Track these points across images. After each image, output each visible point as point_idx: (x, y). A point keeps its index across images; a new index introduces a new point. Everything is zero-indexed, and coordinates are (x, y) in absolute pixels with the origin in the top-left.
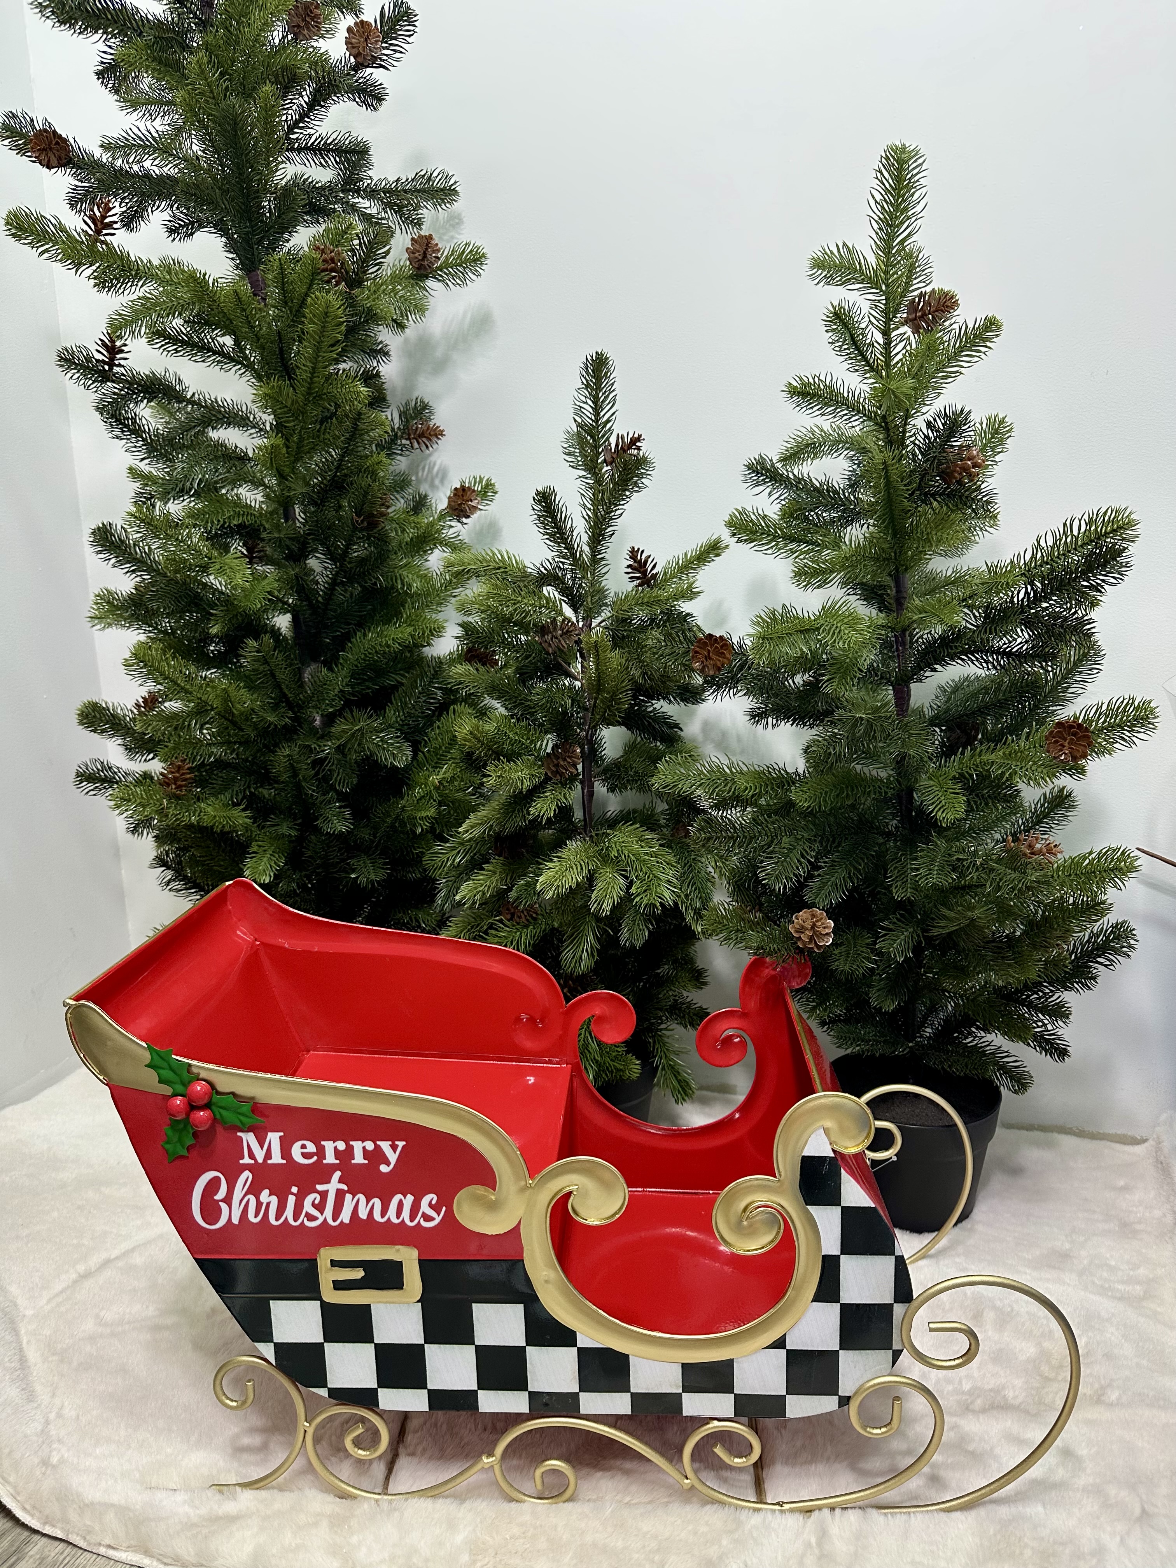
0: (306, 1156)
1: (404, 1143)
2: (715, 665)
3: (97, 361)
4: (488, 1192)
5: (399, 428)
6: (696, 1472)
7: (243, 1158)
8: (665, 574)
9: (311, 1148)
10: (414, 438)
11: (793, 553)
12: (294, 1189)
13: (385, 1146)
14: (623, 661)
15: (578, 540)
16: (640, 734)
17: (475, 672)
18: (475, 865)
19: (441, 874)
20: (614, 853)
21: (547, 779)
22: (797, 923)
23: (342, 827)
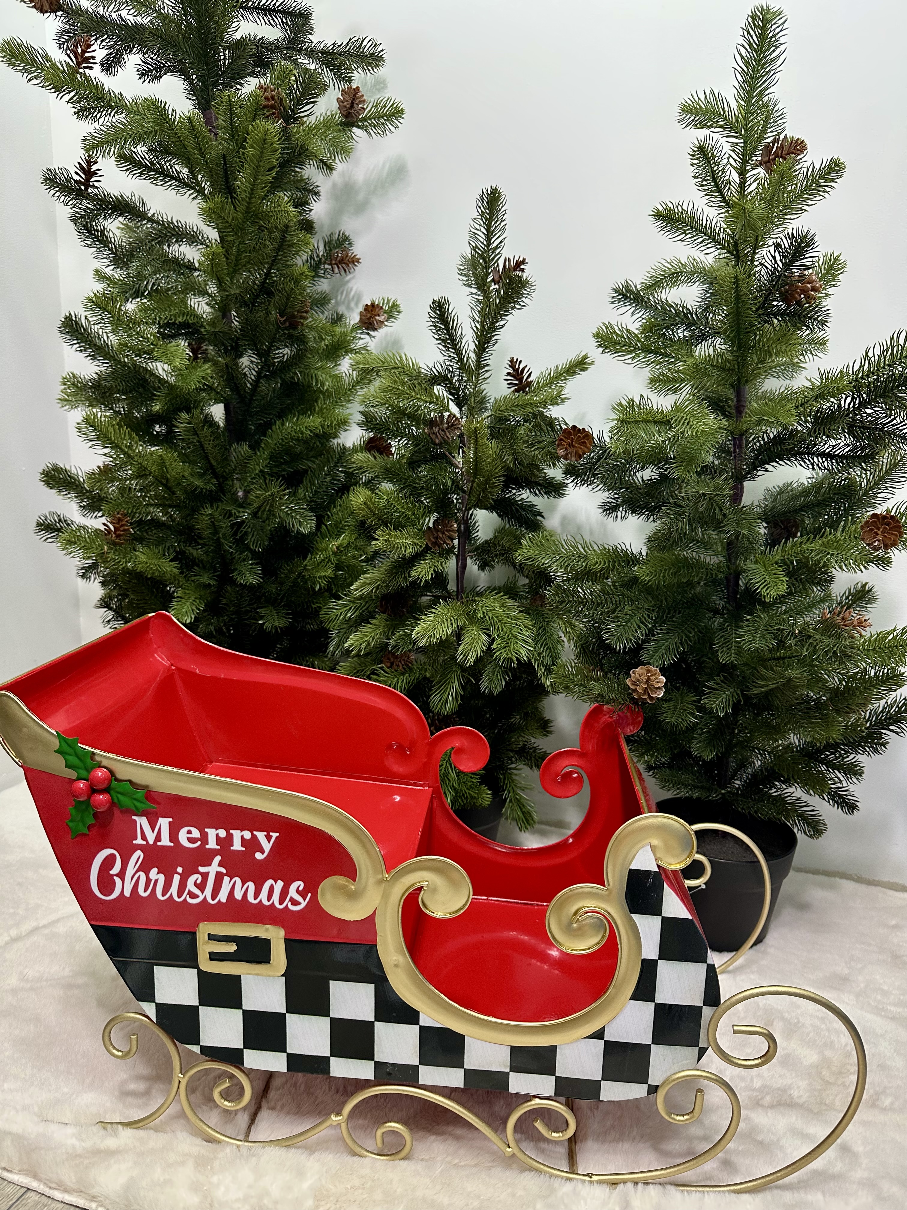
0: (190, 840)
1: (277, 834)
2: (576, 452)
3: (76, 181)
4: (349, 882)
5: (323, 255)
6: (517, 1142)
7: (136, 839)
8: (538, 383)
9: (196, 833)
10: (336, 264)
11: (651, 363)
12: (180, 870)
13: (261, 836)
14: (498, 450)
15: (466, 347)
16: (509, 522)
17: (373, 459)
18: (363, 619)
19: (334, 626)
20: (480, 615)
21: (427, 549)
22: (634, 677)
23: (252, 579)
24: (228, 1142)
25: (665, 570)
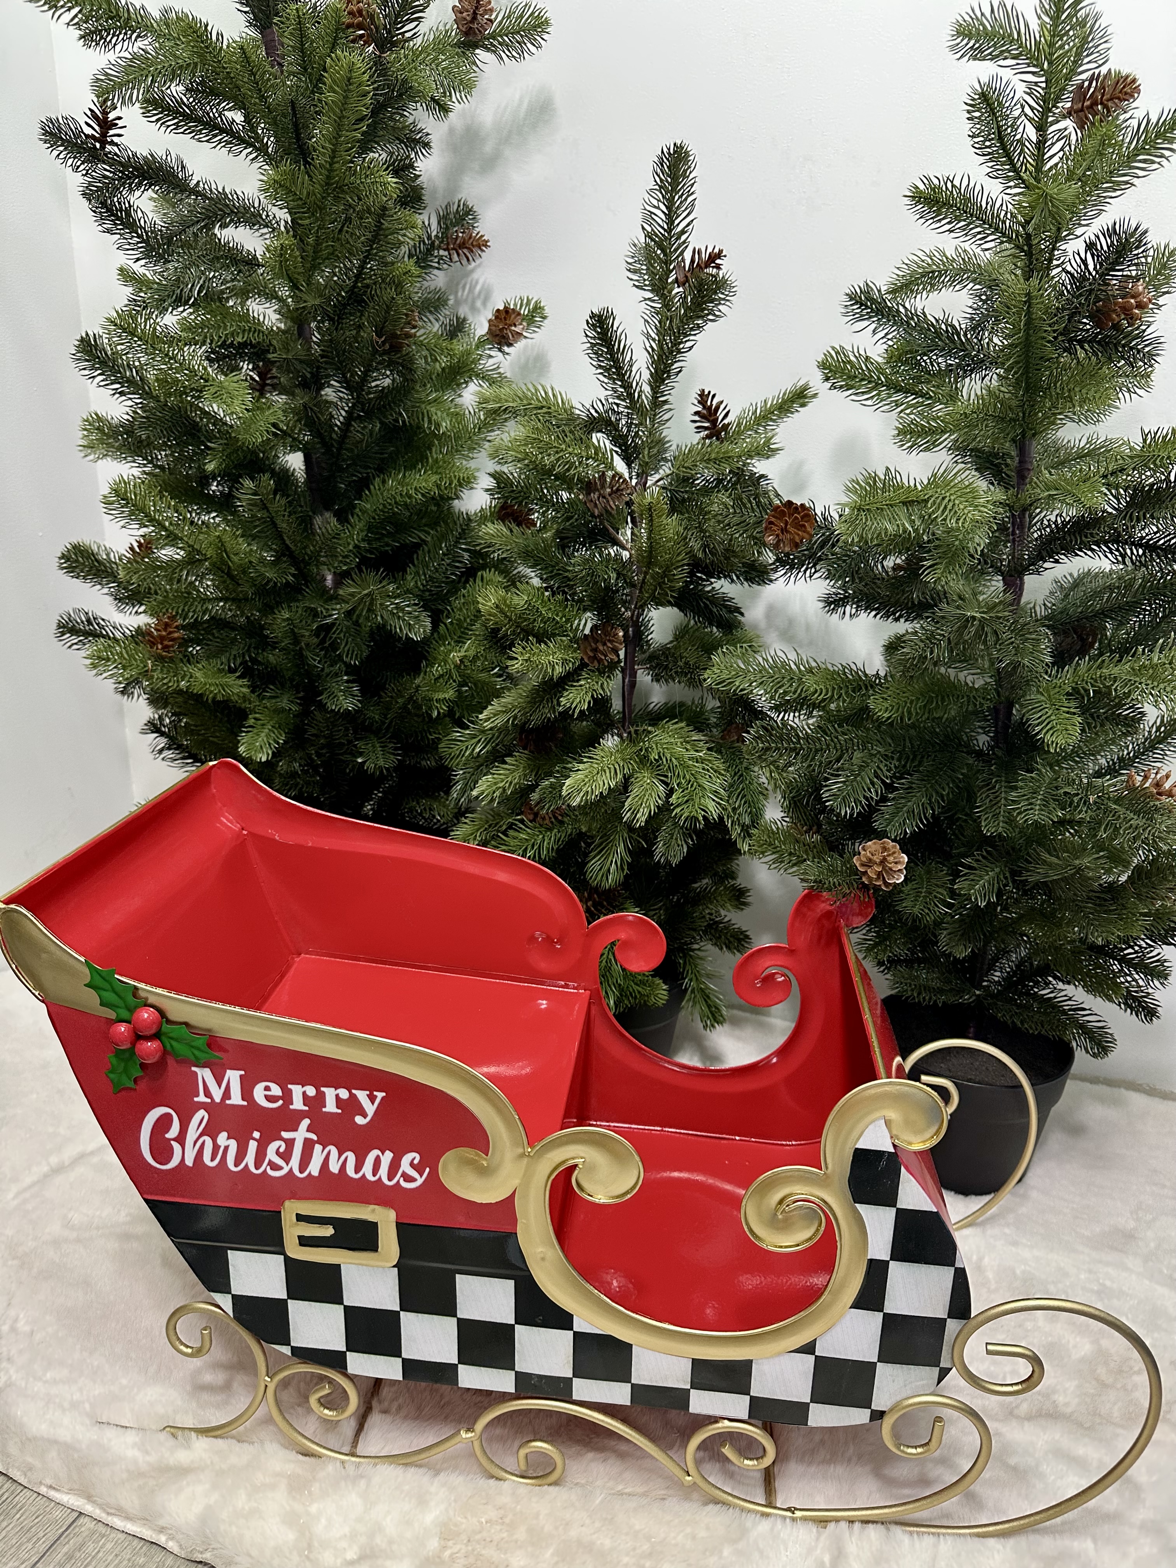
0: (269, 1098)
1: (384, 1094)
2: (792, 540)
3: (87, 136)
4: (479, 1156)
5: (436, 236)
7: (198, 1096)
8: (739, 425)
10: (453, 249)
11: (897, 406)
12: (256, 1135)
13: (362, 1096)
14: (681, 529)
15: (637, 377)
16: (694, 618)
17: (509, 533)
18: (496, 757)
19: (458, 764)
20: (654, 756)
21: (583, 665)
22: (865, 855)
23: (348, 704)
24: (330, 1457)
25: (911, 703)
